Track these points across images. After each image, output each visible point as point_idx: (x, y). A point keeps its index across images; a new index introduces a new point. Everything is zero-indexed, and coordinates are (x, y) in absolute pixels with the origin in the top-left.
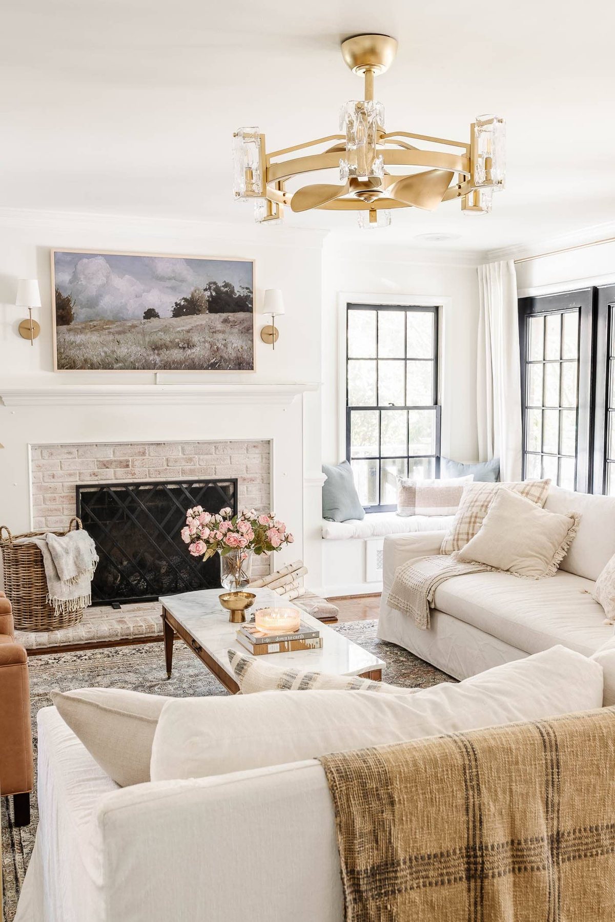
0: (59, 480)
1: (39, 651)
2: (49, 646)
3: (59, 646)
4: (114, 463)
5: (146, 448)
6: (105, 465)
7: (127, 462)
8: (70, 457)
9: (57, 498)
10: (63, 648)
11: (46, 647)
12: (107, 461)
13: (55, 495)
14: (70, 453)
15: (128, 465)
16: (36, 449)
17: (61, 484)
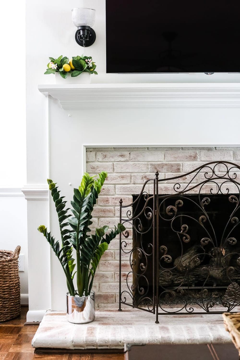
0: (112, 182)
1: (77, 351)
2: (86, 348)
3: (97, 349)
4: (165, 167)
5: (197, 152)
6: (156, 169)
7: (178, 166)
8: (123, 159)
9: (110, 200)
10: (100, 351)
11: (83, 349)
12: (159, 165)
13: (108, 197)
14: (122, 156)
15: (179, 169)
16: (91, 151)
17: (113, 186)
